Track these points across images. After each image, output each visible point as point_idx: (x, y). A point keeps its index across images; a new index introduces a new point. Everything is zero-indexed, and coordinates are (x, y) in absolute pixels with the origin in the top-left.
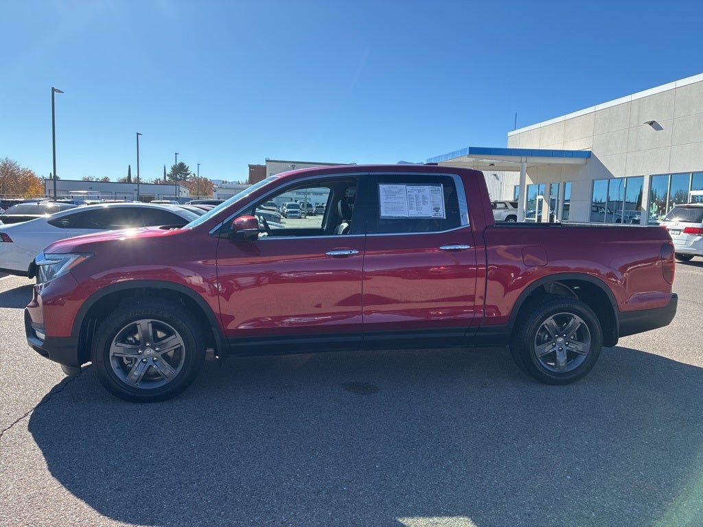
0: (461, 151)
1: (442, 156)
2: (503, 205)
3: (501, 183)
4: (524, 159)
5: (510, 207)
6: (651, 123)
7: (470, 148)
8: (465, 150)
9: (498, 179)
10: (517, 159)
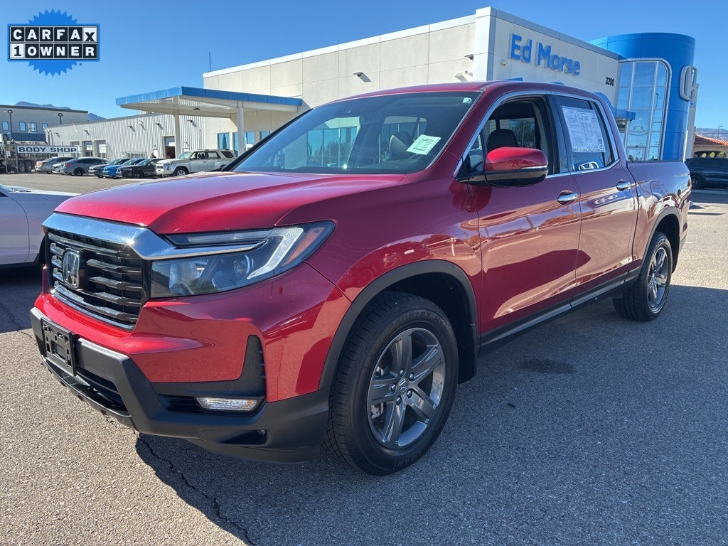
0: (171, 90)
1: (140, 95)
2: (215, 154)
3: (200, 130)
4: (240, 103)
5: (222, 156)
6: (360, 75)
7: (183, 88)
8: (176, 89)
9: (195, 126)
10: (234, 103)
